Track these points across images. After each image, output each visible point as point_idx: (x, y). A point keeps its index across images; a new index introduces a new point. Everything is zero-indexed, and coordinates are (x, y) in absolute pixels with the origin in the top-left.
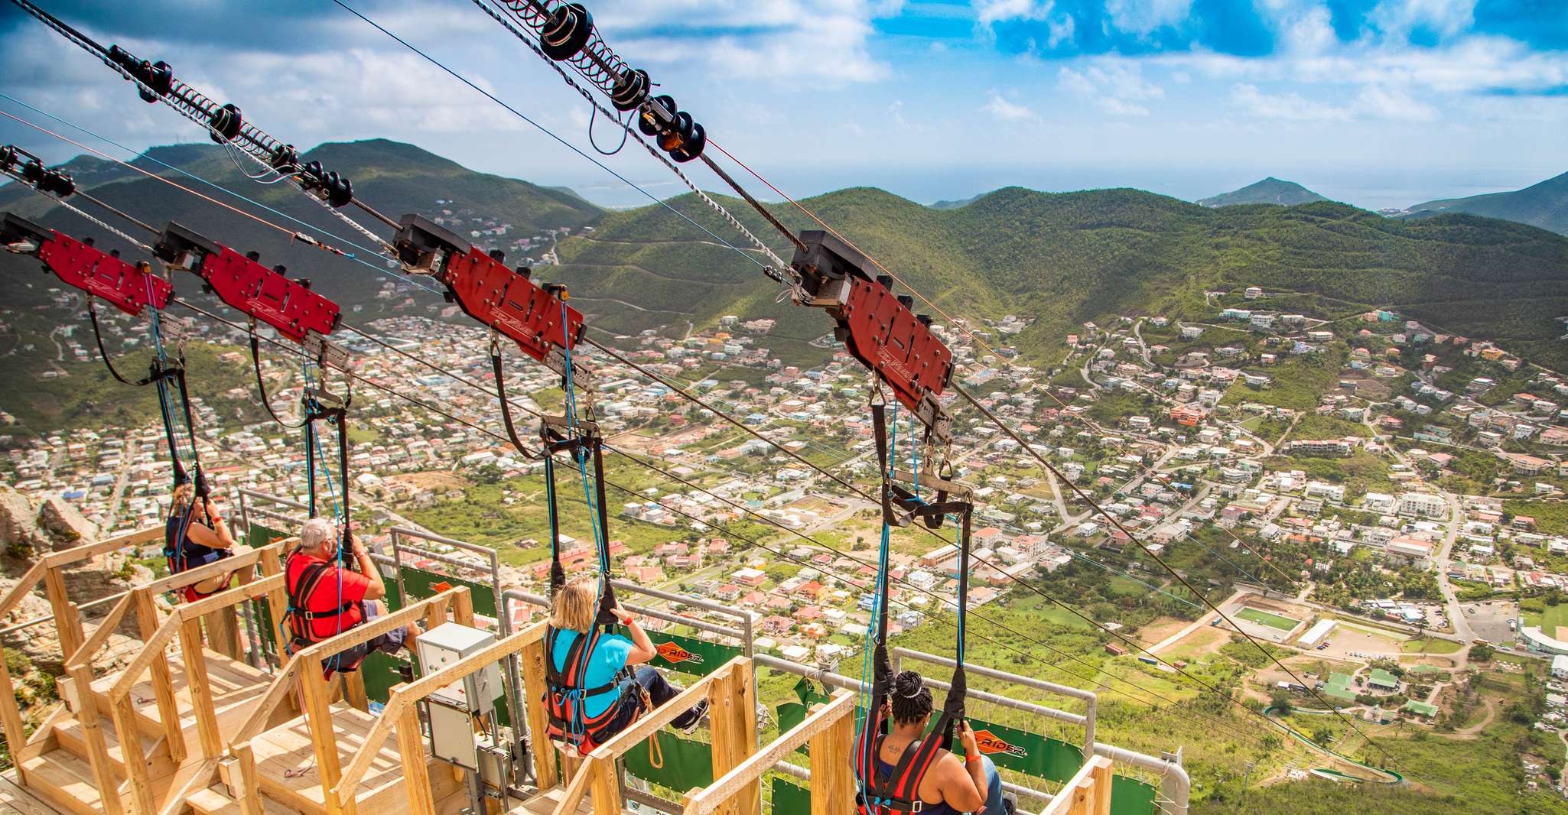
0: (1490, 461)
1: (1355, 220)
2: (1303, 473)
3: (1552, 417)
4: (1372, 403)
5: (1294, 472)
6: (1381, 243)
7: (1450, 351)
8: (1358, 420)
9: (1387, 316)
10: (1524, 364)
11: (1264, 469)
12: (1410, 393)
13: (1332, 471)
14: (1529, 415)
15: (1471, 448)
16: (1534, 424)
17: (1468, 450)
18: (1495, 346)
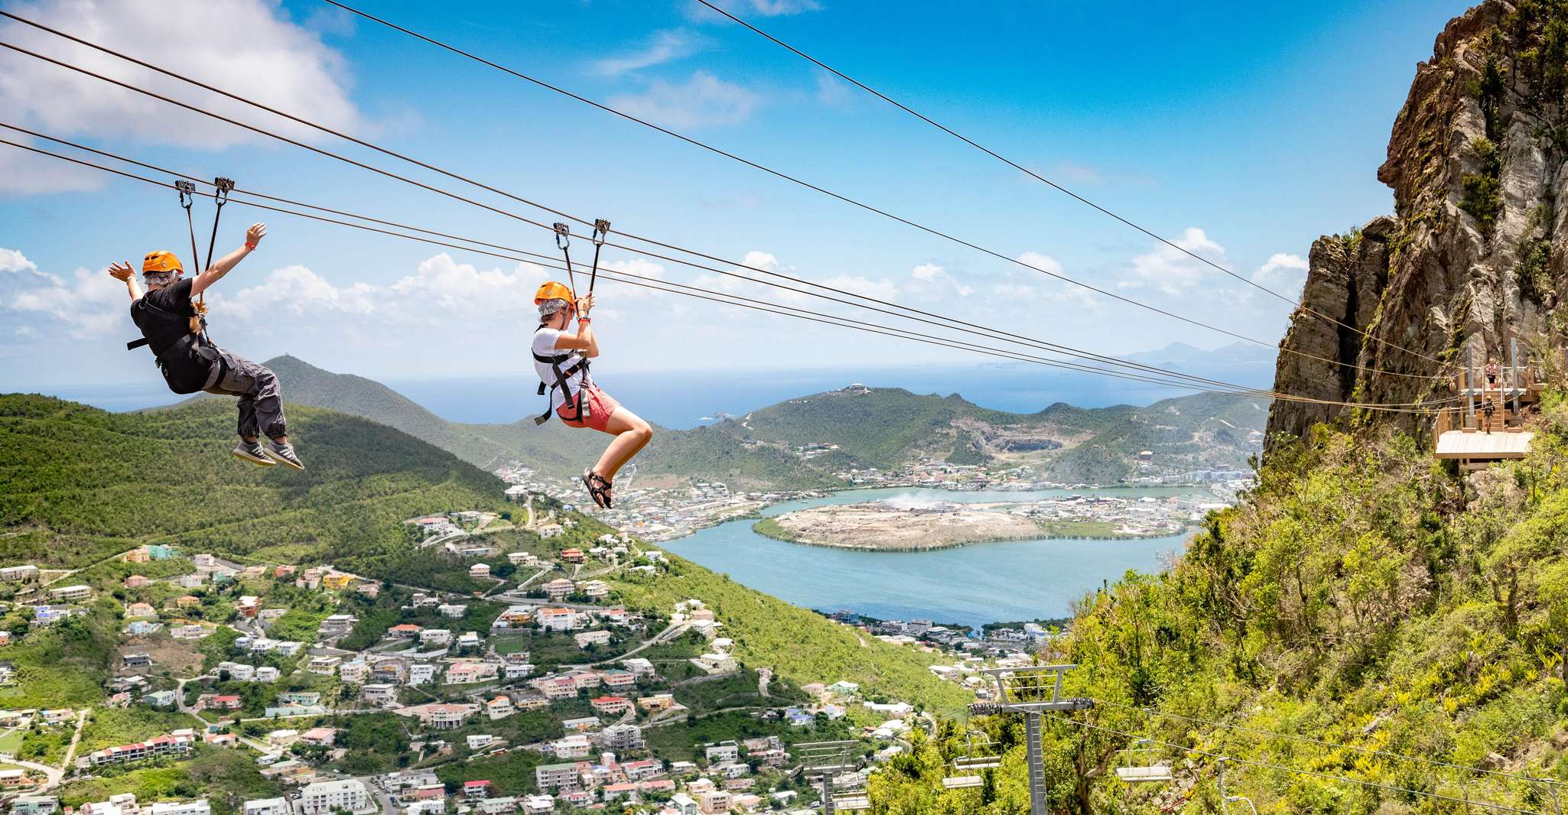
0: (393, 722)
1: (68, 417)
2: (131, 796)
3: (450, 648)
4: (183, 682)
5: (116, 798)
6: (119, 449)
7: (276, 586)
8: (173, 709)
9: (163, 552)
10: (387, 587)
11: (62, 805)
12: (236, 654)
13: (176, 783)
14: (419, 651)
15: (358, 712)
16: (432, 661)
17: (355, 715)
18: (337, 568)
